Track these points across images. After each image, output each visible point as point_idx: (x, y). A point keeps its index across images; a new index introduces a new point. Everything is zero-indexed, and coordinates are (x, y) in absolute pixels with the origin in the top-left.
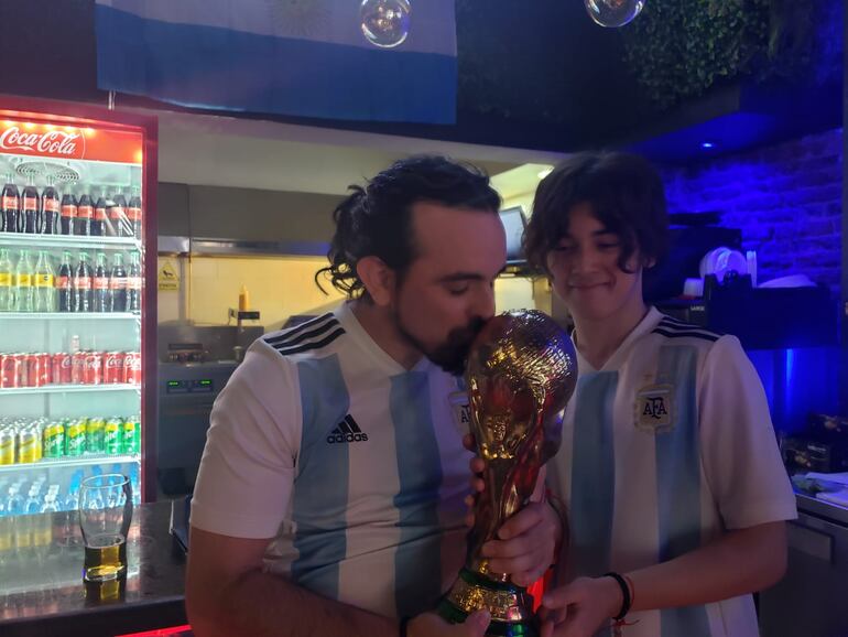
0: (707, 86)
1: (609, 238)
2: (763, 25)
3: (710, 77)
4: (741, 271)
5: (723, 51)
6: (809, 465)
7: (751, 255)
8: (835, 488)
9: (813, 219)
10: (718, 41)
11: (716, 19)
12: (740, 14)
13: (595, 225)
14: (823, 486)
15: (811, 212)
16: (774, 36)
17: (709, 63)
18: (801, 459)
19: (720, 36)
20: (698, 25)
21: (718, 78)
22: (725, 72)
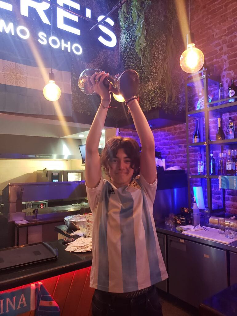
0: (150, 110)
1: (128, 159)
2: (164, 94)
3: (150, 107)
4: (161, 166)
5: (154, 100)
6: (181, 223)
7: (164, 160)
8: (187, 230)
9: (180, 149)
10: (152, 97)
11: (151, 91)
12: (158, 90)
13: (124, 155)
14: (184, 229)
15: (180, 147)
16: (167, 97)
17: (150, 103)
18: (178, 222)
19: (153, 96)
20: (146, 91)
21: (153, 108)
22: (154, 106)
